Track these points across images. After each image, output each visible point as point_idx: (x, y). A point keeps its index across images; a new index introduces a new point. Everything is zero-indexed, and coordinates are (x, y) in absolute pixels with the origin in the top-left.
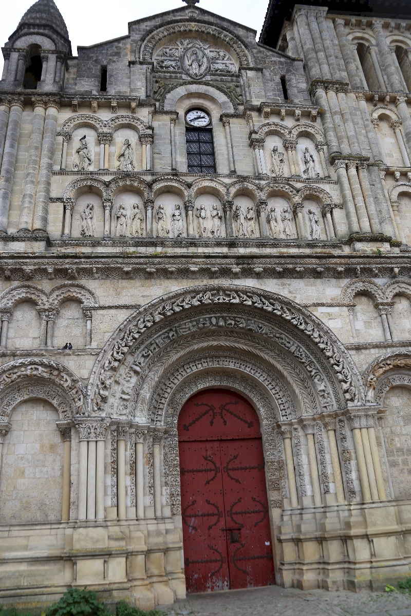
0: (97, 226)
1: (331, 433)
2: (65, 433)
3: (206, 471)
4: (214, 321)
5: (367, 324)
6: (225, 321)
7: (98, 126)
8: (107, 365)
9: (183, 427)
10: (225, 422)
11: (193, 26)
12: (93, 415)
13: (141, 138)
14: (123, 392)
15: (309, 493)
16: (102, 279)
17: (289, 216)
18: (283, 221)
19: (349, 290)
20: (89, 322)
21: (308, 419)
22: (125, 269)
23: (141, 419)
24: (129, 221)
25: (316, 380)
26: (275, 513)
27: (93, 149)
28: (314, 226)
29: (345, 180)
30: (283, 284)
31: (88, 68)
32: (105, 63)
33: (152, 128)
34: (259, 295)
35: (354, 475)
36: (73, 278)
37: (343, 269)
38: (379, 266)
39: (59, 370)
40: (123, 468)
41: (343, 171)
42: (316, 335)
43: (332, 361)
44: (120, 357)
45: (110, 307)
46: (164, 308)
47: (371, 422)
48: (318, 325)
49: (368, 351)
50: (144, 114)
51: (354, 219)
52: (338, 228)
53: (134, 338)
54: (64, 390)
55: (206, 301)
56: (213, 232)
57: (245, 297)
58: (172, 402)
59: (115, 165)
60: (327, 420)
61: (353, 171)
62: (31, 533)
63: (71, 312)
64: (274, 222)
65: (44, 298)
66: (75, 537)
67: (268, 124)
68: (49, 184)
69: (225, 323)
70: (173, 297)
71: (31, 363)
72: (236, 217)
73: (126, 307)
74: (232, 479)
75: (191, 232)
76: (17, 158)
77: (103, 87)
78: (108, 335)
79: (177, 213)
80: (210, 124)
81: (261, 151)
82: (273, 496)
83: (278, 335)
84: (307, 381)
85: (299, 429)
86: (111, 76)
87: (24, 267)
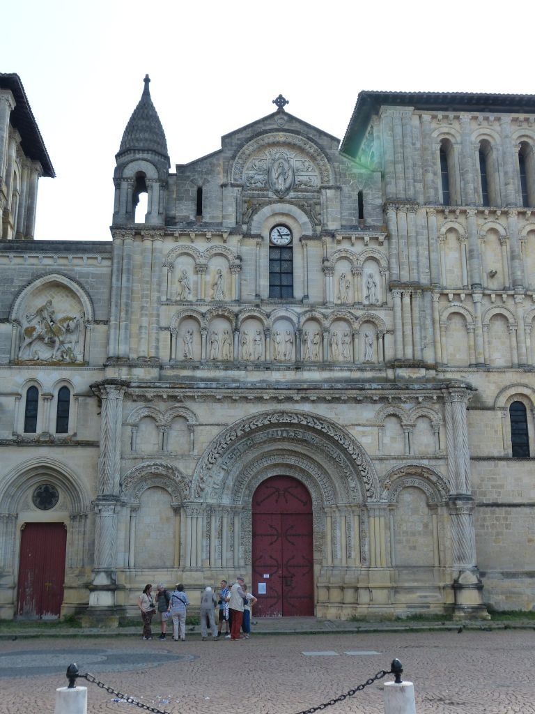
0: (195, 350)
1: (357, 518)
2: (177, 510)
3: (271, 535)
4: (279, 433)
5: (393, 439)
6: (288, 433)
7: (195, 256)
8: (204, 466)
9: (256, 503)
10: (286, 501)
11: (281, 137)
12: (195, 500)
13: (231, 268)
14: (215, 483)
15: (339, 556)
16: (202, 402)
17: (348, 339)
18: (343, 344)
19: (381, 414)
20: (192, 434)
21: (342, 506)
22: (217, 397)
23: (226, 501)
24: (221, 345)
25: (349, 480)
26: (317, 568)
27: (192, 278)
28: (368, 348)
29: (398, 309)
30: (331, 408)
31: (186, 190)
32: (200, 183)
33: (239, 258)
34: (313, 417)
35: (366, 548)
36: (181, 401)
37: (377, 398)
38: (407, 396)
39: (173, 470)
40: (214, 533)
41: (398, 300)
42: (350, 448)
43: (360, 468)
44: (213, 461)
45: (206, 425)
46: (244, 426)
47: (382, 513)
48: (353, 442)
49: (388, 462)
50: (234, 242)
51: (400, 347)
52: (386, 353)
53: (223, 448)
54: (176, 483)
55: (274, 421)
56: (285, 355)
57: (302, 418)
58: (248, 487)
59: (209, 294)
60: (353, 508)
61: (407, 300)
62: (155, 573)
63: (179, 426)
64: (335, 345)
65: (161, 417)
66: (184, 576)
67: (339, 251)
68: (158, 315)
69: (288, 434)
70: (251, 418)
71: (154, 465)
72: (305, 341)
73: (218, 425)
74: (289, 542)
75: (268, 358)
76: (132, 290)
77: (199, 212)
78: (205, 446)
79: (258, 338)
80: (291, 242)
81: (331, 278)
82: (316, 556)
83: (325, 445)
84: (344, 478)
85: (337, 511)
86: (206, 198)
87: (147, 394)
